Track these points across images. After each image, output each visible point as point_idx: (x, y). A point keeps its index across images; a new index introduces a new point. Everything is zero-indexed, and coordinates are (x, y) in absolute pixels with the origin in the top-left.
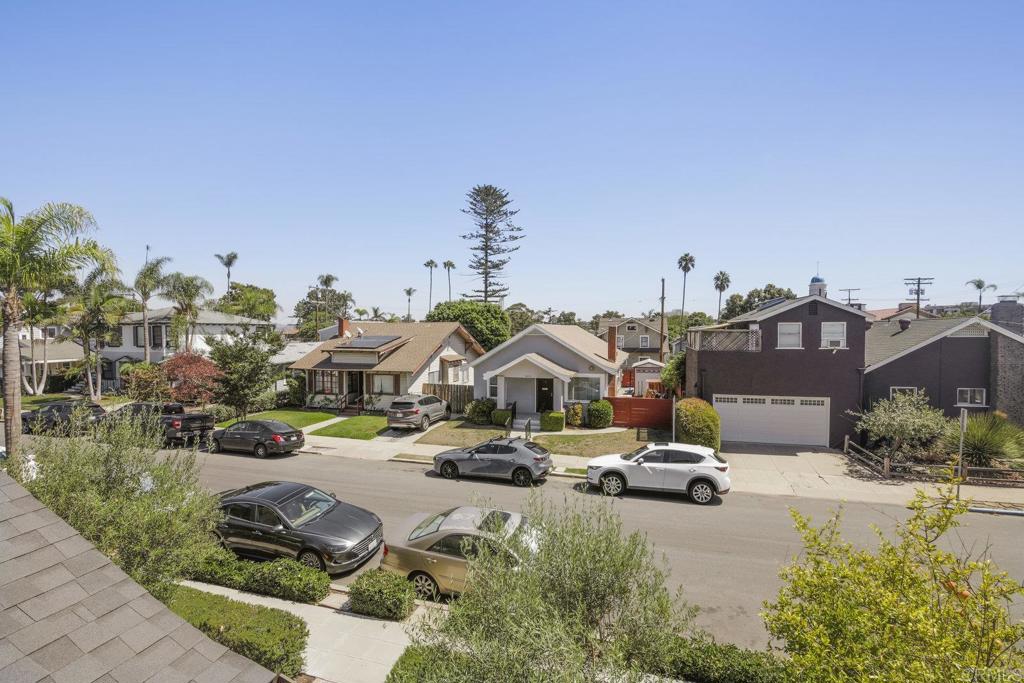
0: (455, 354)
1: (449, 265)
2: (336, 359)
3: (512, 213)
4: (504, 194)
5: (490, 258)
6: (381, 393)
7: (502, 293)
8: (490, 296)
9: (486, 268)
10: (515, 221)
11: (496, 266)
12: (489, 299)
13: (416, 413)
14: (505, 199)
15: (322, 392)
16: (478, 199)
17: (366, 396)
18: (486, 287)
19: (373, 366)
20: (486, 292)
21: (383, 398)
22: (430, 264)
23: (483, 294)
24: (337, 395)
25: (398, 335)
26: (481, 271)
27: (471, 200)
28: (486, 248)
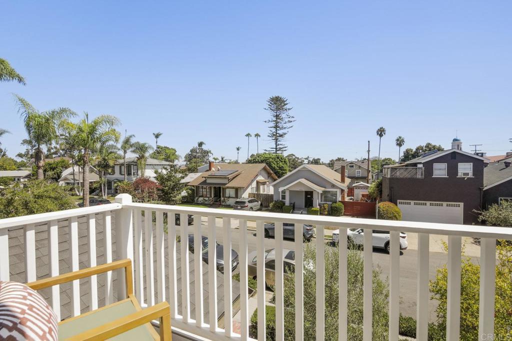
0: (263, 179)
1: (257, 135)
2: (209, 181)
3: (289, 109)
4: (285, 100)
5: (278, 132)
6: (229, 197)
7: (284, 149)
8: (278, 151)
9: (276, 137)
10: (291, 113)
11: (281, 136)
12: (278, 152)
13: (247, 206)
14: (286, 102)
15: (202, 196)
16: (273, 103)
17: (222, 199)
18: (276, 146)
19: (226, 184)
20: (276, 148)
21: (230, 199)
22: (248, 135)
23: (275, 150)
24: (209, 198)
25: (236, 170)
26: (273, 138)
27: (269, 104)
28: (276, 127)
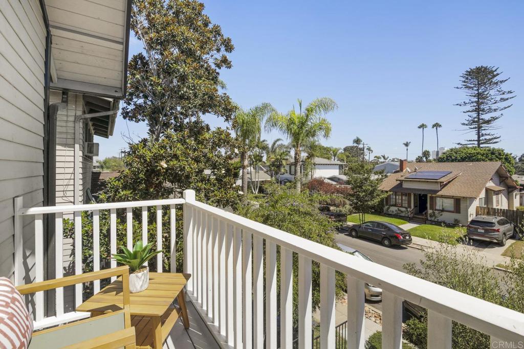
0: (494, 185)
1: (437, 126)
2: (405, 185)
3: (501, 82)
4: (494, 69)
5: (482, 117)
6: (443, 210)
7: (495, 140)
8: (482, 143)
9: (478, 124)
10: (504, 87)
11: (488, 122)
12: (481, 146)
13: (498, 231)
14: (495, 73)
15: (395, 205)
16: (469, 78)
17: (430, 211)
18: (479, 137)
19: (438, 191)
20: (479, 140)
21: (444, 213)
22: (423, 126)
23: (476, 142)
24: (406, 208)
25: (449, 170)
26: (472, 127)
27: (464, 79)
28: (478, 110)
